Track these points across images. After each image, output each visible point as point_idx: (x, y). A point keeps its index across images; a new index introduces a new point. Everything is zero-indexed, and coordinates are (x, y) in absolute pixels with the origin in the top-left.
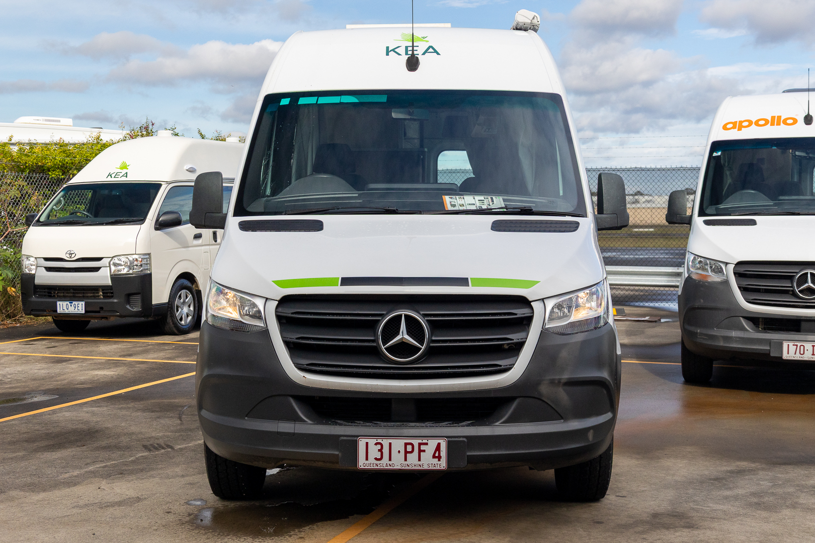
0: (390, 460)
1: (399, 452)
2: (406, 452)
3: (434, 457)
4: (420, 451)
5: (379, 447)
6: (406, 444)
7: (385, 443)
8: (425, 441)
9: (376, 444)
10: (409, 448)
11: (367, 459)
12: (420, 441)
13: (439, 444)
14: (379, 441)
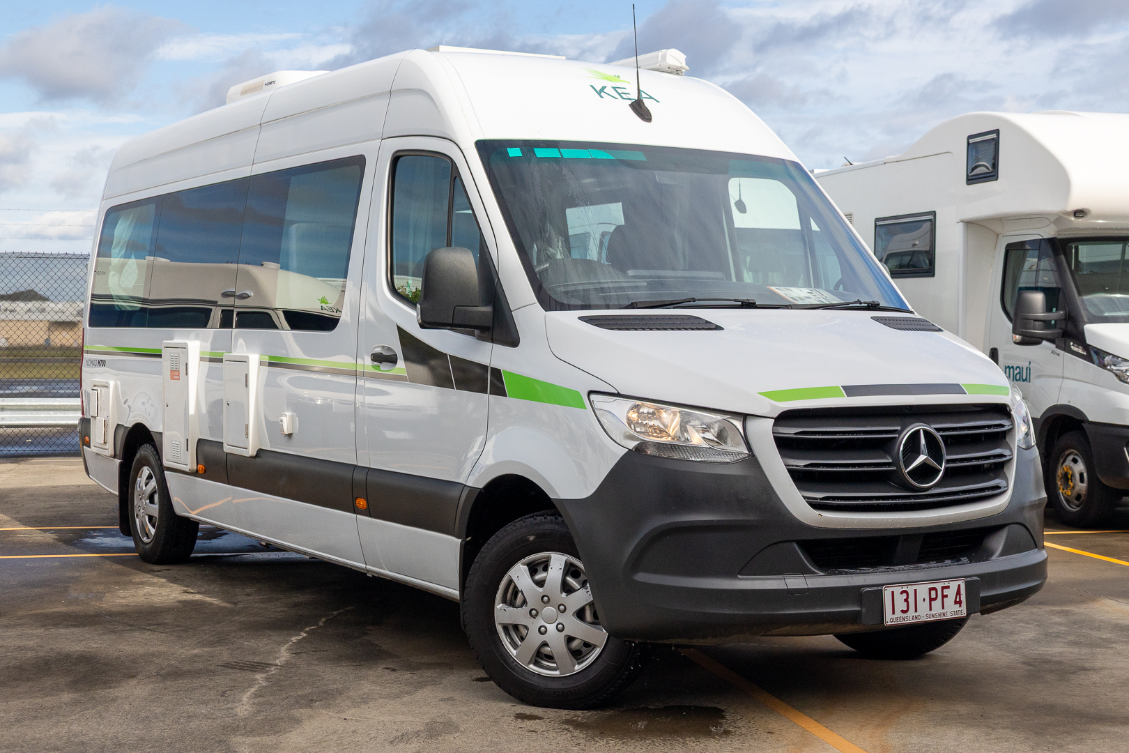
0: (916, 611)
1: (924, 600)
2: (931, 600)
3: (956, 602)
4: (944, 596)
5: (904, 596)
6: (931, 589)
7: (911, 589)
8: (946, 584)
9: (902, 593)
10: (933, 596)
11: (894, 613)
12: (942, 585)
13: (959, 585)
14: (905, 588)
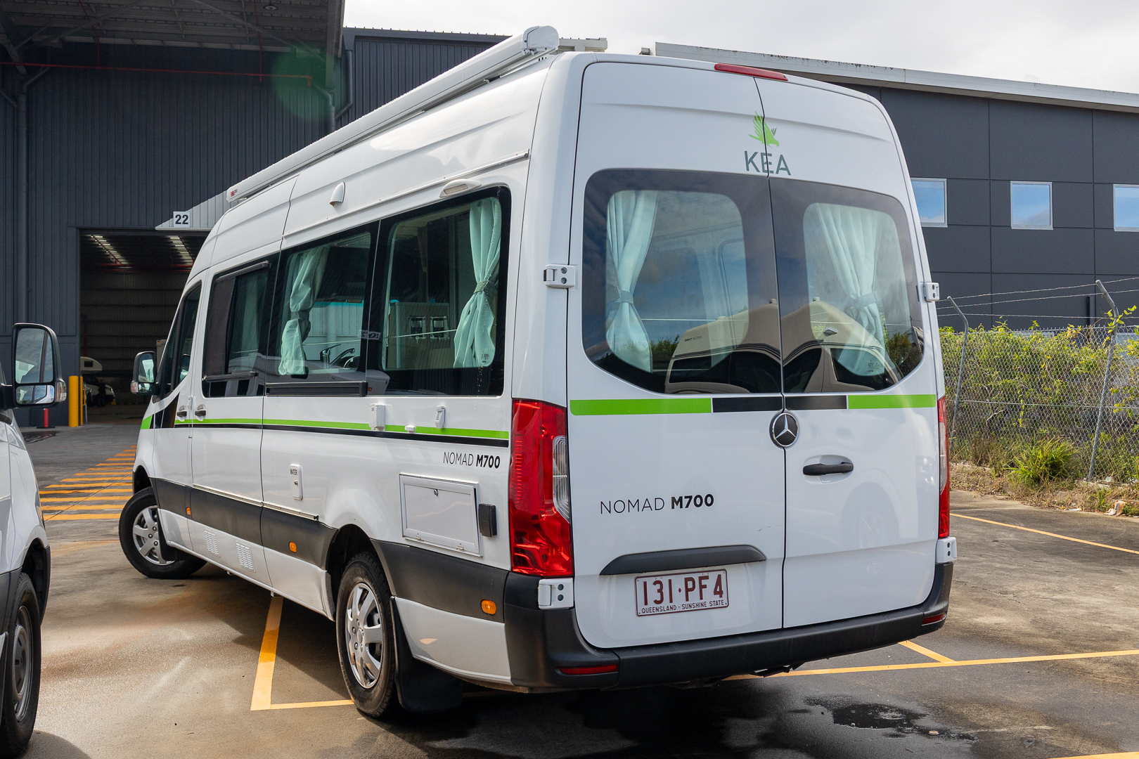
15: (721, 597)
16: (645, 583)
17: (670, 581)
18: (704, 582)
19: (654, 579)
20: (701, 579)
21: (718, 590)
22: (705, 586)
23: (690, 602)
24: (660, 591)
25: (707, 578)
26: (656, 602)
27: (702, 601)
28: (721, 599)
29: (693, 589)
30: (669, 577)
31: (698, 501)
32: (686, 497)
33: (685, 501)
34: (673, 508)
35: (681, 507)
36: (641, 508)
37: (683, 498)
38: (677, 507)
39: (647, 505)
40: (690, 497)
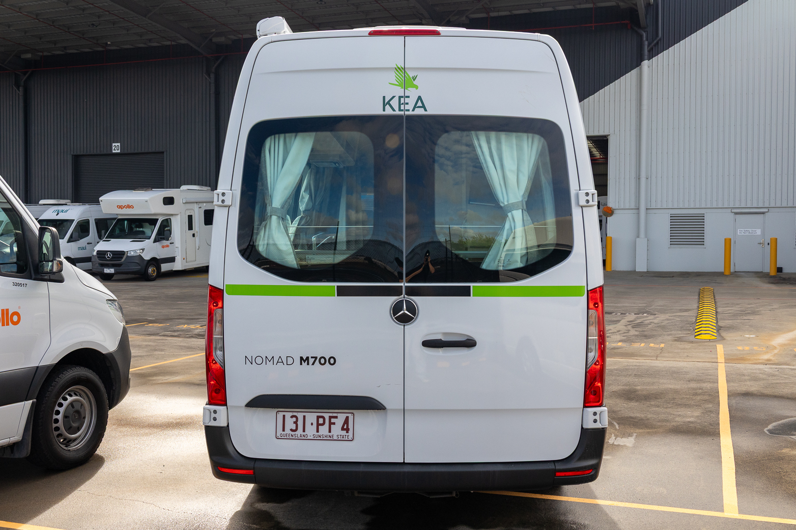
15: (347, 432)
16: (284, 416)
17: (304, 417)
18: (333, 420)
19: (291, 414)
20: (330, 417)
21: (345, 427)
22: (334, 424)
23: (320, 433)
24: (296, 423)
25: (336, 417)
26: (292, 430)
27: (330, 434)
28: (347, 434)
29: (323, 424)
30: (304, 414)
31: (323, 361)
32: (312, 357)
33: (311, 361)
34: (301, 364)
35: (308, 364)
36: (275, 363)
37: (310, 358)
38: (305, 364)
39: (280, 360)
40: (316, 358)
